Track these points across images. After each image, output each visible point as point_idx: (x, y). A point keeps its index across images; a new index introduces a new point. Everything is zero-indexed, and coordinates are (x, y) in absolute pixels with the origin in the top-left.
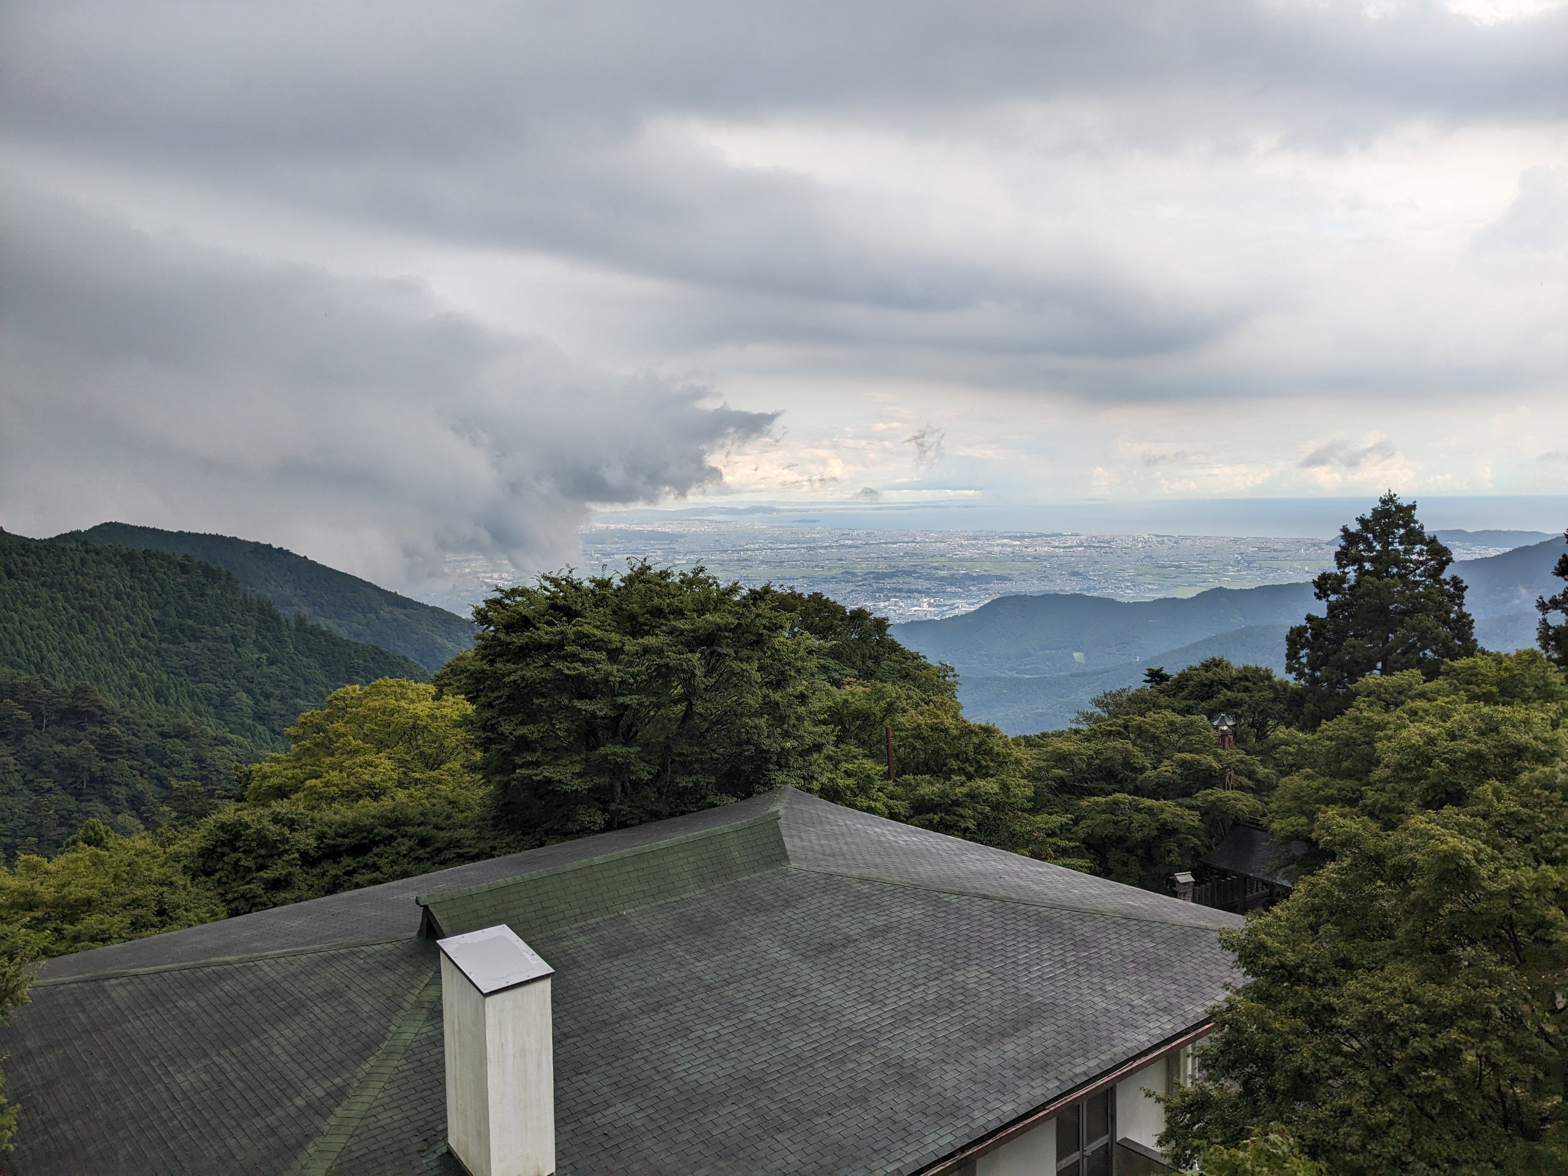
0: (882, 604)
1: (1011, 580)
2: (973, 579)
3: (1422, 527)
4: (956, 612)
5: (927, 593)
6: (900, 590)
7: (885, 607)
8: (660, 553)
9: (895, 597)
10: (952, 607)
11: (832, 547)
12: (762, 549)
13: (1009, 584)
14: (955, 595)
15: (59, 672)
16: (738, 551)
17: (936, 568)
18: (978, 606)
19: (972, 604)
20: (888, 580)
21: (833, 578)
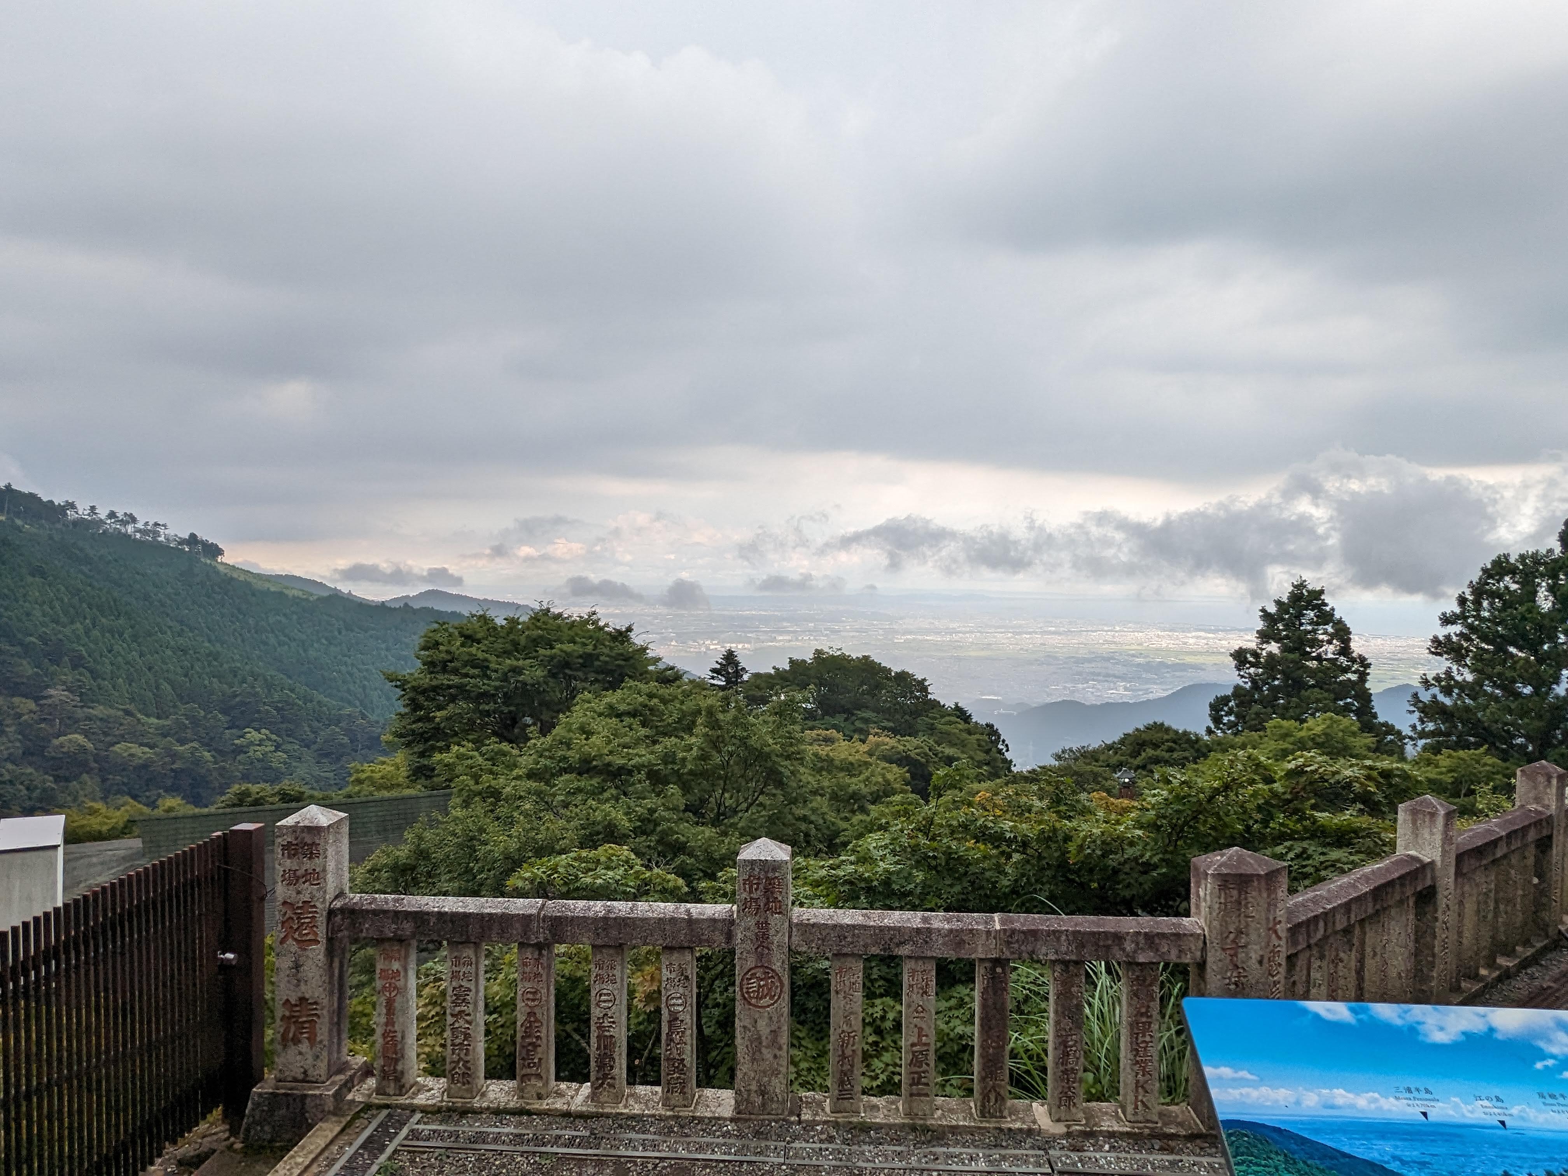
0: (1080, 686)
1: (1204, 670)
2: (1168, 666)
3: (1333, 609)
4: (1151, 696)
5: (1123, 678)
6: (1099, 674)
7: (1084, 689)
8: (881, 632)
9: (1093, 680)
10: (1147, 691)
11: (1036, 633)
12: (972, 632)
13: (1202, 673)
14: (1148, 681)
15: (378, 707)
16: (951, 634)
17: (1133, 656)
18: (1170, 692)
19: (1167, 690)
20: (1086, 665)
21: (1036, 660)
